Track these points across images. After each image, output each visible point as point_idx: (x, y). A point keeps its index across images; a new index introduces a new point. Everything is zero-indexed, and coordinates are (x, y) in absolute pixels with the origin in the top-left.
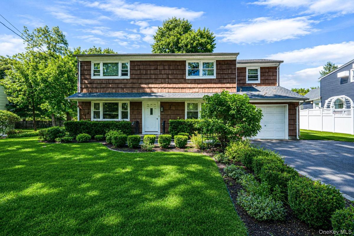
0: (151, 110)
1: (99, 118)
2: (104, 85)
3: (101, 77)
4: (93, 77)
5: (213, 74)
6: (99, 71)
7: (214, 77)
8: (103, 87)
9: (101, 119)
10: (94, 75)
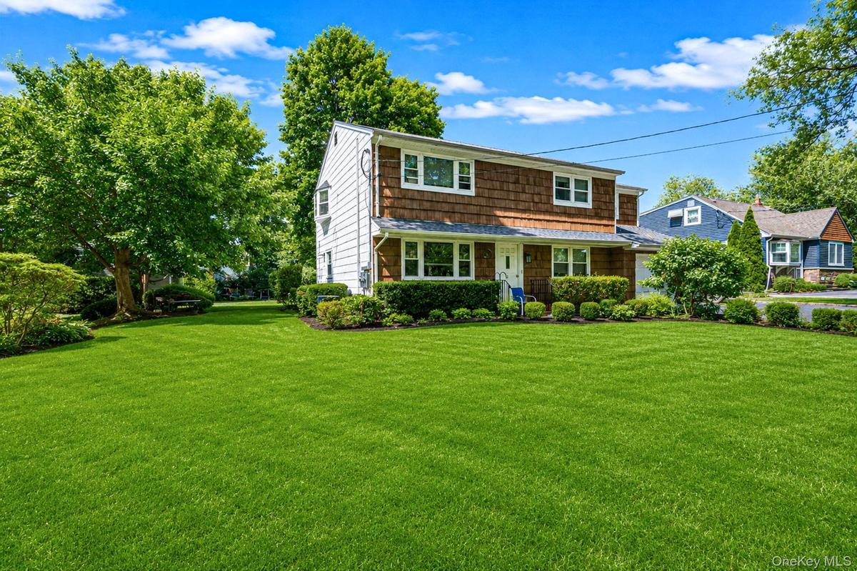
0: (508, 258)
1: (416, 274)
2: (427, 205)
3: (421, 186)
4: (404, 185)
5: (586, 201)
6: (415, 173)
7: (589, 205)
8: (425, 208)
9: (421, 277)
10: (407, 180)
